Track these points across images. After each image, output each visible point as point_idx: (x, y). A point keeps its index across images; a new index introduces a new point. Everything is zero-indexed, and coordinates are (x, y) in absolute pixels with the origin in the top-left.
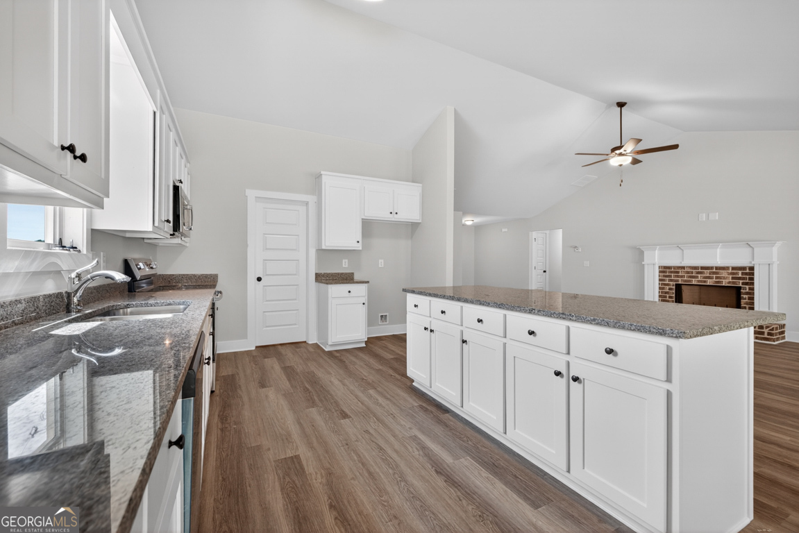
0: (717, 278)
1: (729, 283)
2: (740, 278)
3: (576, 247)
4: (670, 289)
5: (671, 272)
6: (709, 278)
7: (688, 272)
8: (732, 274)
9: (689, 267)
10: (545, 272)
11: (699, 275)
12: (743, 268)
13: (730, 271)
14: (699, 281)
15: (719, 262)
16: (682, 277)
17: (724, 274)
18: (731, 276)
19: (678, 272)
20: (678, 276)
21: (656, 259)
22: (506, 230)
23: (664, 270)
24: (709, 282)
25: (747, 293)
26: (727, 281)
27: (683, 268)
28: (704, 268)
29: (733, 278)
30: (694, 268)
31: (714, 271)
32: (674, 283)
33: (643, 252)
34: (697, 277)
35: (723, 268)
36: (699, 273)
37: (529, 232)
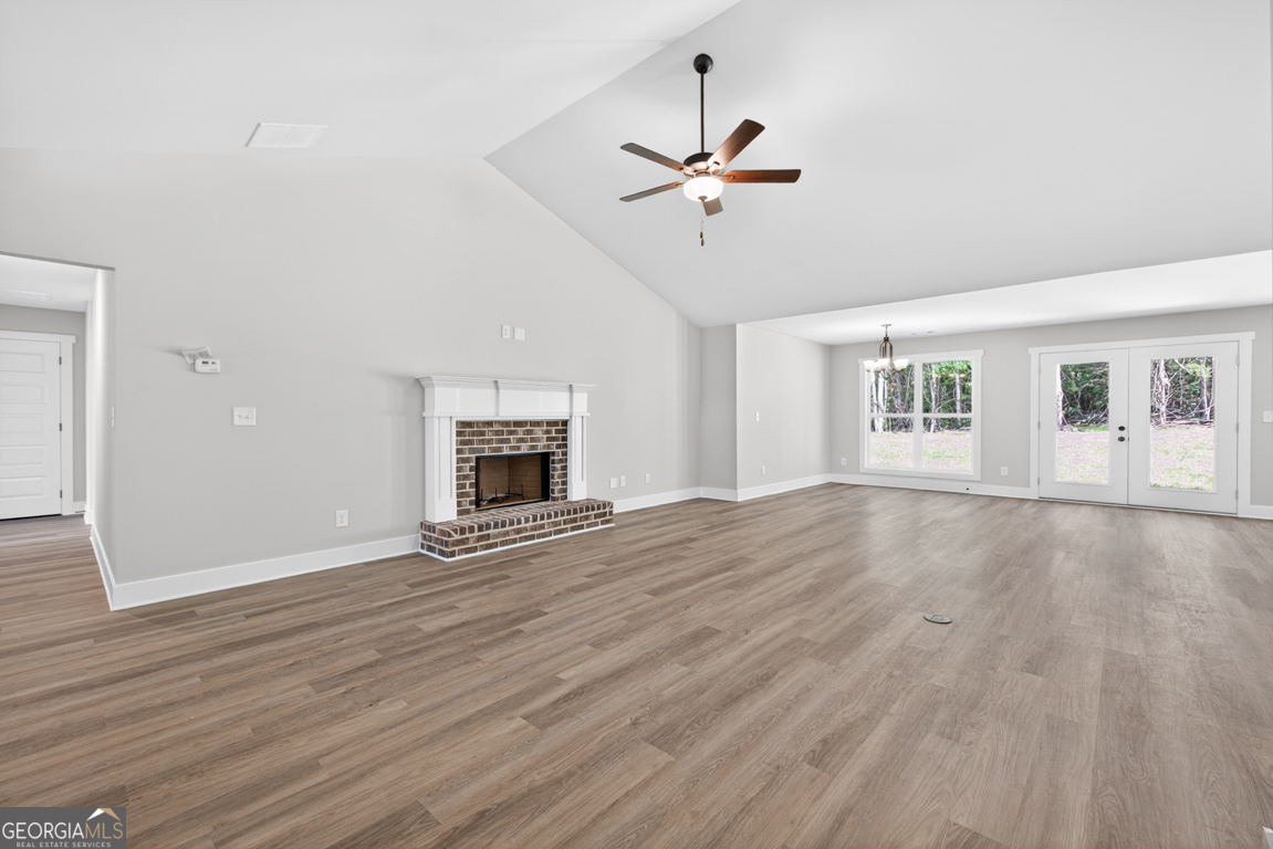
0: (532, 440)
1: (544, 447)
2: (554, 439)
4: (469, 468)
5: (473, 434)
6: (522, 440)
7: (497, 433)
8: (547, 432)
9: (499, 422)
11: (511, 437)
12: (555, 423)
13: (545, 428)
14: (512, 448)
16: (489, 441)
18: (545, 436)
19: (483, 434)
20: (483, 442)
21: (456, 404)
23: (467, 429)
24: (524, 449)
25: (561, 461)
26: (542, 444)
27: (489, 424)
28: (518, 424)
29: (549, 439)
30: (507, 424)
31: (529, 428)
32: (473, 456)
33: (423, 388)
34: (508, 441)
35: (537, 424)
36: (511, 433)
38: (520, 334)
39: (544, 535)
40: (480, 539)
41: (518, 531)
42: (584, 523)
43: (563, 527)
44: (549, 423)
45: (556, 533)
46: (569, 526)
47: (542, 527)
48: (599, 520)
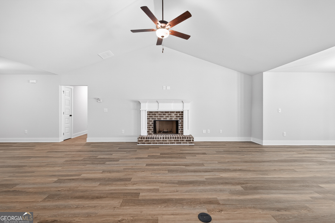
0: (171, 117)
1: (175, 119)
2: (178, 117)
3: (98, 99)
4: (152, 123)
5: (153, 115)
6: (167, 117)
7: (160, 114)
8: (176, 115)
9: (160, 112)
10: (71, 116)
11: (164, 116)
12: (179, 112)
13: (175, 113)
14: (164, 119)
15: (172, 109)
16: (157, 117)
17: (173, 115)
19: (155, 115)
20: (155, 117)
21: (147, 107)
23: (150, 113)
24: (168, 119)
25: (181, 123)
26: (174, 118)
27: (158, 112)
28: (166, 112)
29: (176, 117)
30: (162, 112)
31: (170, 113)
32: (153, 120)
33: (140, 103)
34: (163, 117)
35: (173, 112)
36: (164, 114)
37: (60, 86)
38: (169, 88)
39: (166, 143)
40: (146, 141)
41: (158, 141)
42: (182, 142)
43: (173, 142)
44: (176, 112)
45: (171, 143)
46: (176, 142)
47: (166, 141)
48: (188, 142)
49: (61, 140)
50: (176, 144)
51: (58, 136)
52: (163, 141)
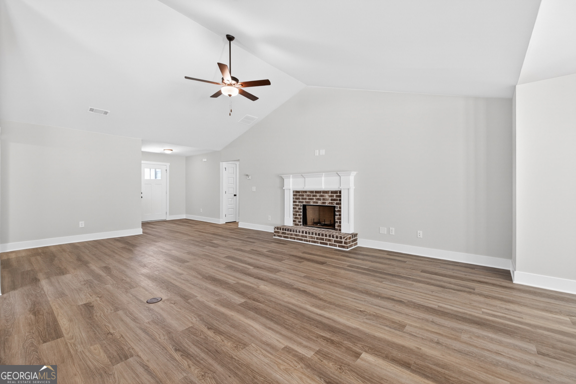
0: (324, 199)
1: (329, 203)
2: (335, 200)
3: (247, 175)
4: (299, 209)
5: (300, 195)
6: (319, 199)
7: (308, 196)
8: (331, 196)
9: (309, 191)
10: (235, 195)
11: (314, 198)
12: (336, 192)
13: (330, 194)
14: (314, 202)
15: (323, 187)
16: (305, 199)
17: (327, 196)
18: (330, 198)
20: (303, 199)
21: (293, 184)
22: (205, 160)
23: (297, 193)
24: (320, 203)
25: (338, 211)
26: (328, 202)
27: (306, 192)
28: (317, 192)
29: (332, 200)
30: (312, 192)
31: (322, 194)
32: (302, 204)
33: (284, 180)
34: (312, 199)
35: (326, 192)
36: (314, 196)
37: (221, 163)
38: (323, 152)
39: (307, 241)
40: (283, 233)
41: (296, 235)
42: (328, 243)
43: (316, 240)
44: (332, 192)
45: (312, 242)
46: (319, 241)
47: (306, 237)
48: (337, 244)
49: (222, 221)
50: (319, 245)
51: (219, 217)
52: (302, 236)
